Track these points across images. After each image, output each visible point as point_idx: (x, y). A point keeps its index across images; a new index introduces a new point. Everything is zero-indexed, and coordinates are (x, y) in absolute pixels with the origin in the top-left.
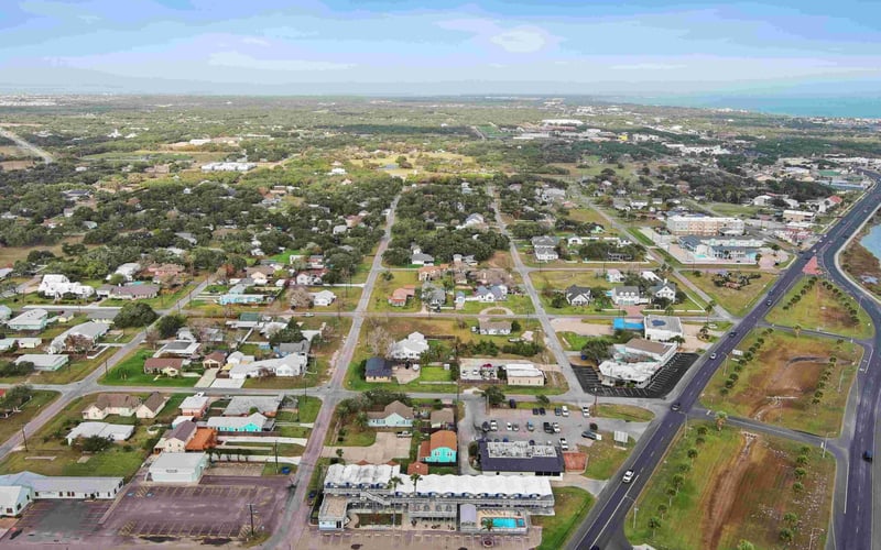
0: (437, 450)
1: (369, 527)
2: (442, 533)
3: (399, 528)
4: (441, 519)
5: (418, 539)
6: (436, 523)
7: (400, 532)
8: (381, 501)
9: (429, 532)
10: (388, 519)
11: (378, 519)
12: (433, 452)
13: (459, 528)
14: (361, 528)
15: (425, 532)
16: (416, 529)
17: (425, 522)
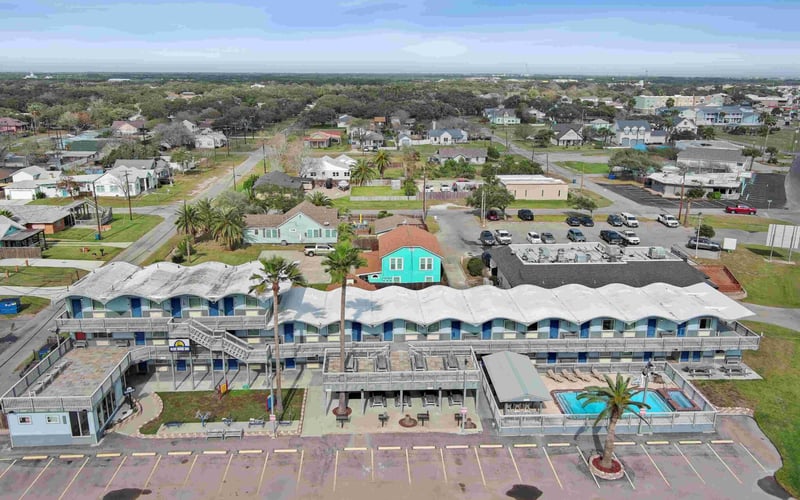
0: (396, 256)
1: (192, 429)
2: (431, 438)
3: (292, 428)
4: (430, 394)
5: (356, 461)
6: (417, 406)
7: (295, 441)
8: (235, 349)
9: (392, 438)
10: (257, 404)
11: (222, 406)
12: (387, 261)
13: (490, 422)
14: (165, 432)
15: (379, 439)
16: (350, 428)
17: (378, 409)
